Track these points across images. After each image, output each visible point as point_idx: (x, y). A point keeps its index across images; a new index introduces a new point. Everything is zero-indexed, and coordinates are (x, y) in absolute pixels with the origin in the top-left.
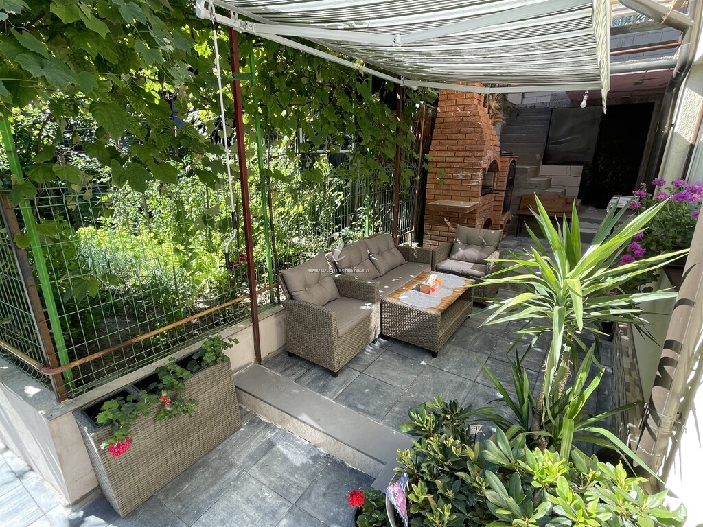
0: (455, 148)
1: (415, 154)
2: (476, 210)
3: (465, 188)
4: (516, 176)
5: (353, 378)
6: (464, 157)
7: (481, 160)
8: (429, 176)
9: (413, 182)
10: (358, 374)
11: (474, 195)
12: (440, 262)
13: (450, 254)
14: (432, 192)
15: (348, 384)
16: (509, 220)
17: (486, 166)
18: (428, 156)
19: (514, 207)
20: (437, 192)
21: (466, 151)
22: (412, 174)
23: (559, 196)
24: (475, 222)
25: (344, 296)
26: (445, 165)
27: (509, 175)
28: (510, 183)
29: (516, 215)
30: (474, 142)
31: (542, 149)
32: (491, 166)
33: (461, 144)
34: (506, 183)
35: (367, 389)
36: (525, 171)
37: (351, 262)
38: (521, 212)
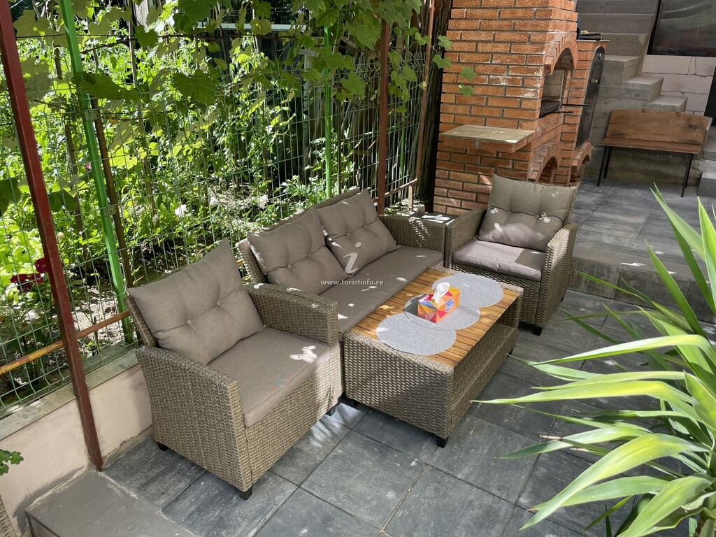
0: (494, 24)
1: (418, 36)
2: (529, 144)
3: (512, 104)
4: (604, 75)
5: (280, 499)
6: (511, 42)
7: (542, 49)
8: (446, 78)
9: (416, 93)
10: (290, 489)
11: (526, 115)
12: (460, 247)
13: (479, 228)
14: (451, 109)
15: (268, 517)
16: (587, 156)
17: (550, 61)
18: (445, 41)
19: (595, 133)
20: (460, 110)
21: (514, 31)
22: (413, 77)
23: (677, 114)
24: (527, 166)
25: (270, 327)
26: (475, 58)
27: (591, 75)
28: (593, 91)
29: (600, 147)
30: (530, 13)
31: (649, 26)
32: (560, 60)
33: (507, 16)
34: (584, 90)
35: (304, 526)
36: (618, 67)
37: (288, 257)
38: (609, 142)
